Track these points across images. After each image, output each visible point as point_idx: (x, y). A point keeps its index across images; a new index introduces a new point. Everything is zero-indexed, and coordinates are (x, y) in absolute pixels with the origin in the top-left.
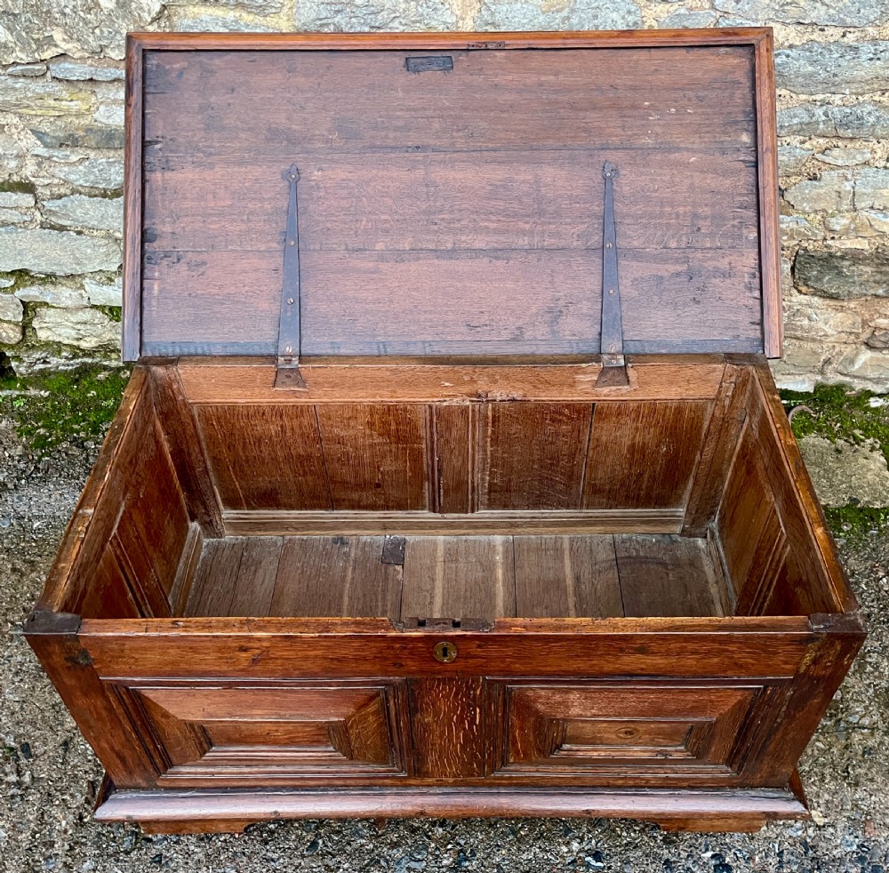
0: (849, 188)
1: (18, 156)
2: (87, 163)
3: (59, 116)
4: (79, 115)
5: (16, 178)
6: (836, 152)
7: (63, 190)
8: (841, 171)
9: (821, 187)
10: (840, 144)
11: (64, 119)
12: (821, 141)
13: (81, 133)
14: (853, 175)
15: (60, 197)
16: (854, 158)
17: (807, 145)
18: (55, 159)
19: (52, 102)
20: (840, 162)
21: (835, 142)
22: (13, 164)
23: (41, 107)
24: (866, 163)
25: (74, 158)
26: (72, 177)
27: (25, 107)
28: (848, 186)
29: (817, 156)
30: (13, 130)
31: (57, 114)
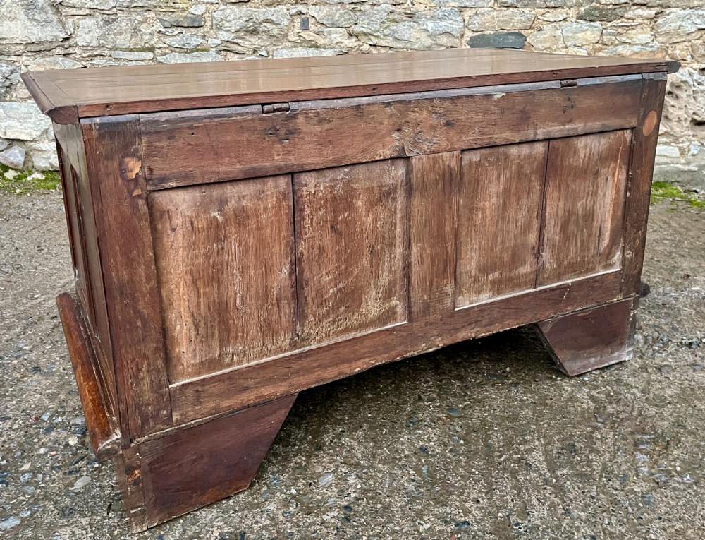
0: (560, 34)
1: (150, 34)
2: (181, 35)
3: (173, 12)
4: (183, 10)
5: (147, 45)
6: (548, 15)
7: (167, 51)
8: (553, 24)
9: (545, 34)
10: (550, 11)
11: (176, 14)
12: (540, 10)
13: (182, 19)
14: (560, 26)
15: (165, 54)
16: (558, 17)
17: (533, 12)
18: (167, 33)
19: (172, 4)
20: (552, 20)
21: (547, 10)
22: (147, 37)
23: (166, 7)
24: (565, 20)
25: (176, 33)
26: (173, 43)
27: (160, 7)
28: (559, 32)
29: (539, 17)
30: (151, 21)
31: (173, 10)
